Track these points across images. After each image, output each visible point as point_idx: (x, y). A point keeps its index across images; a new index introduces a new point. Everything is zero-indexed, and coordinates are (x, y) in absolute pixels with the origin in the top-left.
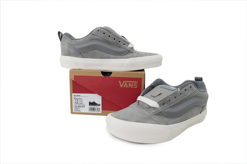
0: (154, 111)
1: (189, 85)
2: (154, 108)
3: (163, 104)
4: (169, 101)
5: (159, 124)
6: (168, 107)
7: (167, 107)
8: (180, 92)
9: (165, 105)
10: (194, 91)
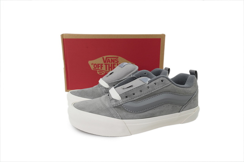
0: (115, 103)
1: (161, 78)
2: (116, 101)
3: (126, 97)
4: (134, 94)
5: (113, 117)
6: (131, 100)
7: (129, 100)
8: (148, 86)
9: (128, 98)
10: (165, 86)
